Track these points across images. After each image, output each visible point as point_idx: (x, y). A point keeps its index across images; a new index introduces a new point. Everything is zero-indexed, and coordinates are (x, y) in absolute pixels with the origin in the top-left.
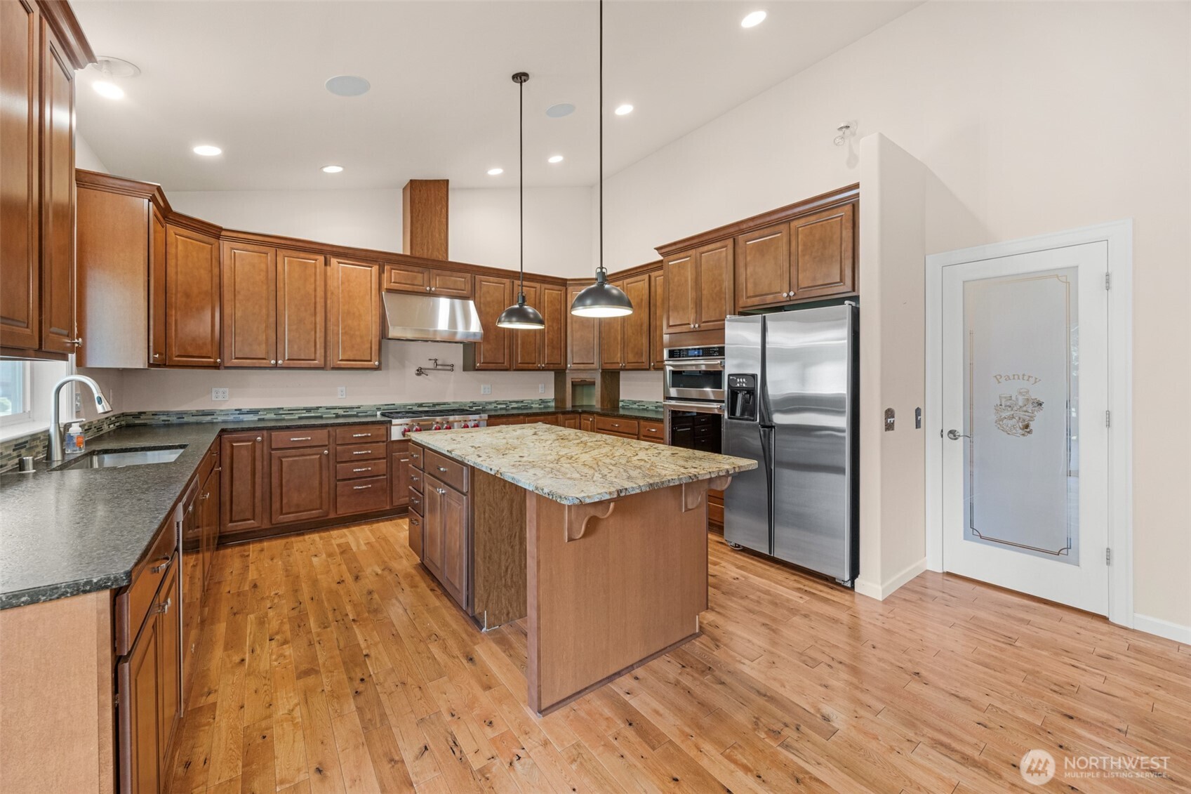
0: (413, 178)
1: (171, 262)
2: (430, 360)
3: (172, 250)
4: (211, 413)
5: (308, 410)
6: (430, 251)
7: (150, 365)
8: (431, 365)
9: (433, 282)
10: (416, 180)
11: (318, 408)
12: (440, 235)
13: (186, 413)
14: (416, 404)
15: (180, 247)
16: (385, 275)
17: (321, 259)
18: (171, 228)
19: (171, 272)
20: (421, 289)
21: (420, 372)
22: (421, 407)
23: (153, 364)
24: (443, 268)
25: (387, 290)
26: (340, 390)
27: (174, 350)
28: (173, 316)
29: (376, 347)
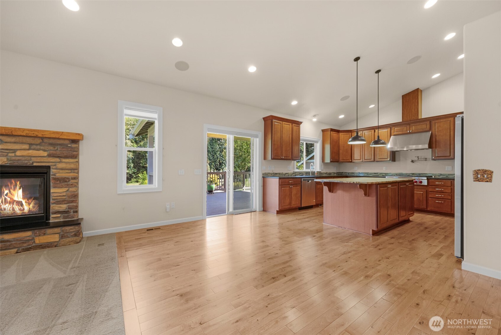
0: (403, 95)
1: (340, 140)
2: (416, 157)
3: (340, 138)
4: (354, 173)
5: (375, 173)
6: (410, 117)
7: (330, 162)
8: (416, 159)
9: (411, 129)
10: (404, 95)
11: (377, 173)
12: (415, 110)
13: (350, 173)
14: (411, 173)
15: (342, 137)
16: (392, 131)
17: (373, 131)
18: (340, 134)
19: (340, 143)
20: (406, 132)
21: (412, 161)
22: (413, 175)
23: (331, 162)
24: (415, 123)
25: (394, 135)
26: (384, 168)
27: (341, 159)
28: (341, 151)
29: (389, 154)
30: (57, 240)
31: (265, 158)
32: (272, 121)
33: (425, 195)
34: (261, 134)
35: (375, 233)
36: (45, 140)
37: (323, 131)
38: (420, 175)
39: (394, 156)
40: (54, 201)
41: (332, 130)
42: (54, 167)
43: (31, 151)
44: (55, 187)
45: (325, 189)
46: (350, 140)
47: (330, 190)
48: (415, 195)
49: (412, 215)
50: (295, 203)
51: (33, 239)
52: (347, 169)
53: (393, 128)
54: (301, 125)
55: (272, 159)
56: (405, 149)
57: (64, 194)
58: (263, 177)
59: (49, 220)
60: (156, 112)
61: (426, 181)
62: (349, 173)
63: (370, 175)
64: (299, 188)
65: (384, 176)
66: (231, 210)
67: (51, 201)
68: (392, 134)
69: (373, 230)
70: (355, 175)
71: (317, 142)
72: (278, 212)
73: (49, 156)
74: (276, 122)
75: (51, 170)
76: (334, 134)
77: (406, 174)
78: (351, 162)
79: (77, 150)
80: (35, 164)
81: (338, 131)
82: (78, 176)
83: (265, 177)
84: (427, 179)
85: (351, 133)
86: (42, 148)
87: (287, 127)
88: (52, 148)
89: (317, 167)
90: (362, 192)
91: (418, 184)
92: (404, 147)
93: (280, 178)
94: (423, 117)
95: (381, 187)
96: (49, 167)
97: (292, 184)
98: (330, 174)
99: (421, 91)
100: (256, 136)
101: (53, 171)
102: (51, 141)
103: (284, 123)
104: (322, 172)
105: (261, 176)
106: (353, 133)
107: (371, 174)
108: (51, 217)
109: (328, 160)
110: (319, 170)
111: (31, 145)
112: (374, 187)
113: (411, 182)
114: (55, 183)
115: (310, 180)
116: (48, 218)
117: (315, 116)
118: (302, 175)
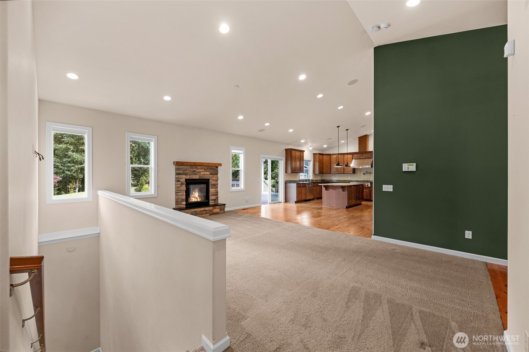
0: (359, 137)
1: (324, 160)
3: (324, 158)
4: (331, 180)
5: (344, 180)
6: (363, 150)
8: (366, 172)
9: (363, 156)
12: (365, 146)
16: (354, 157)
17: (343, 155)
18: (324, 156)
19: (324, 161)
20: (360, 158)
21: (364, 174)
22: (364, 181)
23: (319, 173)
24: (365, 153)
25: (354, 159)
26: (349, 177)
27: (324, 171)
28: (324, 167)
29: (352, 170)
30: (219, 211)
31: (286, 172)
32: (291, 151)
33: (369, 192)
34: (284, 158)
35: (347, 208)
36: (209, 167)
37: (314, 154)
38: (367, 182)
39: (354, 171)
40: (211, 195)
41: (320, 154)
42: (211, 179)
43: (205, 172)
44: (212, 188)
45: (324, 189)
46: (335, 165)
47: (326, 189)
48: (364, 192)
49: (363, 201)
50: (303, 198)
51: (213, 210)
52: (327, 177)
53: (354, 155)
54: (304, 153)
55: (291, 173)
56: (361, 167)
57: (214, 191)
58: (285, 183)
59: (209, 203)
60: (242, 150)
61: (370, 185)
62: (328, 180)
63: (341, 182)
64: (305, 189)
65: (349, 182)
66: (270, 201)
67: (210, 195)
68: (354, 158)
69: (346, 206)
70: (333, 181)
71: (310, 161)
72: (296, 202)
73: (210, 174)
74: (293, 152)
75: (210, 180)
76: (321, 156)
77: (361, 181)
78: (330, 173)
79: (217, 171)
80: (206, 178)
81: (323, 154)
82: (218, 183)
83: (286, 183)
84: (370, 184)
85: (330, 156)
86: (208, 170)
87: (298, 153)
88: (211, 170)
89: (311, 176)
90: (341, 190)
91: (366, 186)
92: (360, 166)
93: (297, 184)
94: (369, 151)
95: (349, 187)
96: (209, 179)
97: (302, 187)
98: (317, 181)
99: (368, 135)
100: (282, 160)
101: (210, 181)
102: (211, 167)
103: (297, 152)
104: (313, 179)
105: (284, 182)
106: (331, 156)
107: (342, 180)
108: (210, 202)
109: (317, 172)
110: (312, 179)
111: (205, 169)
112: (346, 188)
113: (362, 185)
114: (212, 187)
115: (310, 184)
116: (209, 202)
117: (310, 146)
118: (303, 182)
